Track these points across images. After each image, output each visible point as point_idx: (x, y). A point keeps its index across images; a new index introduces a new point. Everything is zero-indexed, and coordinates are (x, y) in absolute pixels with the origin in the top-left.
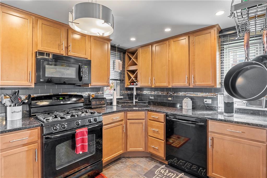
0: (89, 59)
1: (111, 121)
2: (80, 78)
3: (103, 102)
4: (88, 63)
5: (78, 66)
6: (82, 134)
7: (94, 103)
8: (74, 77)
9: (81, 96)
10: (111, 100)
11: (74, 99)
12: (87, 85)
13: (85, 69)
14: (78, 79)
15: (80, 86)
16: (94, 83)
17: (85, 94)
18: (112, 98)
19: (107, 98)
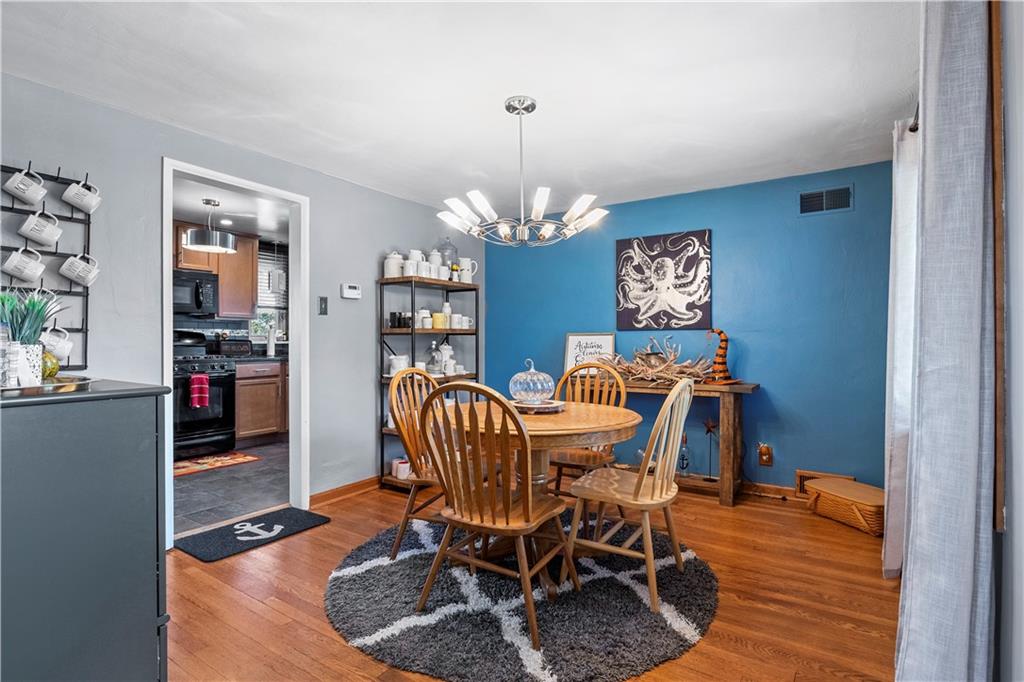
0: (215, 272)
1: (253, 375)
2: (199, 304)
3: (245, 348)
4: (214, 279)
5: (194, 284)
6: (201, 381)
7: (225, 348)
8: (188, 302)
9: (201, 337)
10: (265, 346)
11: (188, 341)
12: (211, 316)
13: (207, 288)
14: (195, 306)
15: (198, 317)
16: (225, 312)
17: (209, 333)
18: (266, 342)
19: (253, 342)
